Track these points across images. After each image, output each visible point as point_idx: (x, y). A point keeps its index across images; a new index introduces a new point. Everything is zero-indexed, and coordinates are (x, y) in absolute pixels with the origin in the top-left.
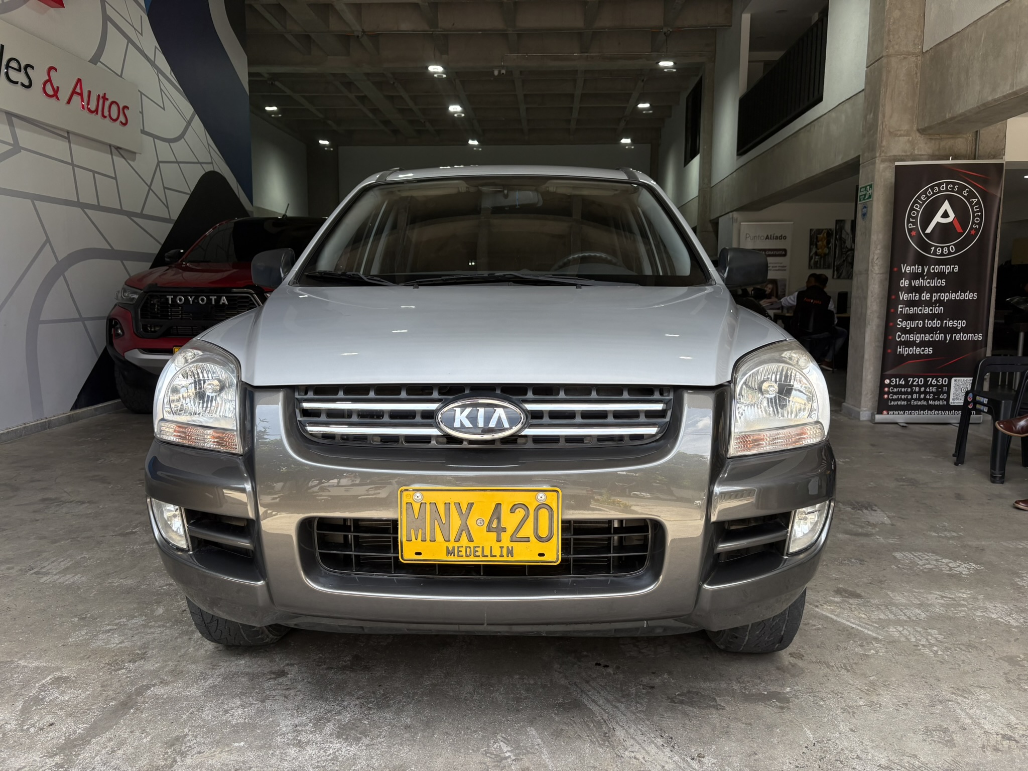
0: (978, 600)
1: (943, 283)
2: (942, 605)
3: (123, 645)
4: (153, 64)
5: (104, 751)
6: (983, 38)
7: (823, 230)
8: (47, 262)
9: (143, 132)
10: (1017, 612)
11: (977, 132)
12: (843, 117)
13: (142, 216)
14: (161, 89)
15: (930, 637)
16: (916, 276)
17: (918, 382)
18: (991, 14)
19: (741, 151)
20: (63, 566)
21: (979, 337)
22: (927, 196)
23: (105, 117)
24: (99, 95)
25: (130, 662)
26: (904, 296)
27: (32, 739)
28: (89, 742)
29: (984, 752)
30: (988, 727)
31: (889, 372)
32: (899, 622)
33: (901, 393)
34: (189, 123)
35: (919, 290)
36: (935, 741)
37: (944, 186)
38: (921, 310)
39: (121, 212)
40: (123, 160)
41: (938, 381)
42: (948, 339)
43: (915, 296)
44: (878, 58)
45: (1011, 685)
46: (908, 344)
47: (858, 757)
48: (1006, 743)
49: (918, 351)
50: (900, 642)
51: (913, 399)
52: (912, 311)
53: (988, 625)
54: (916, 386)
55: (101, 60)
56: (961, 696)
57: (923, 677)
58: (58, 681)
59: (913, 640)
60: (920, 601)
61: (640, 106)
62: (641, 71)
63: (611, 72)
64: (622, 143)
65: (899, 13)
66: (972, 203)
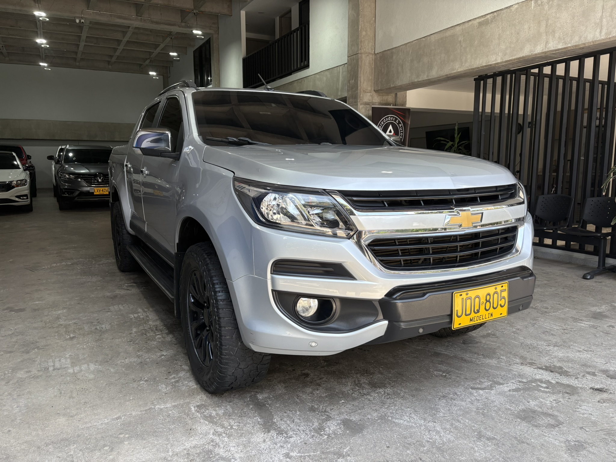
6: (410, 53)
11: (396, 94)
12: (325, 78)
18: (414, 42)
22: (383, 122)
37: (390, 118)
61: (171, 54)
62: (171, 32)
63: (151, 30)
64: (149, 74)
65: (365, 33)
66: (399, 126)
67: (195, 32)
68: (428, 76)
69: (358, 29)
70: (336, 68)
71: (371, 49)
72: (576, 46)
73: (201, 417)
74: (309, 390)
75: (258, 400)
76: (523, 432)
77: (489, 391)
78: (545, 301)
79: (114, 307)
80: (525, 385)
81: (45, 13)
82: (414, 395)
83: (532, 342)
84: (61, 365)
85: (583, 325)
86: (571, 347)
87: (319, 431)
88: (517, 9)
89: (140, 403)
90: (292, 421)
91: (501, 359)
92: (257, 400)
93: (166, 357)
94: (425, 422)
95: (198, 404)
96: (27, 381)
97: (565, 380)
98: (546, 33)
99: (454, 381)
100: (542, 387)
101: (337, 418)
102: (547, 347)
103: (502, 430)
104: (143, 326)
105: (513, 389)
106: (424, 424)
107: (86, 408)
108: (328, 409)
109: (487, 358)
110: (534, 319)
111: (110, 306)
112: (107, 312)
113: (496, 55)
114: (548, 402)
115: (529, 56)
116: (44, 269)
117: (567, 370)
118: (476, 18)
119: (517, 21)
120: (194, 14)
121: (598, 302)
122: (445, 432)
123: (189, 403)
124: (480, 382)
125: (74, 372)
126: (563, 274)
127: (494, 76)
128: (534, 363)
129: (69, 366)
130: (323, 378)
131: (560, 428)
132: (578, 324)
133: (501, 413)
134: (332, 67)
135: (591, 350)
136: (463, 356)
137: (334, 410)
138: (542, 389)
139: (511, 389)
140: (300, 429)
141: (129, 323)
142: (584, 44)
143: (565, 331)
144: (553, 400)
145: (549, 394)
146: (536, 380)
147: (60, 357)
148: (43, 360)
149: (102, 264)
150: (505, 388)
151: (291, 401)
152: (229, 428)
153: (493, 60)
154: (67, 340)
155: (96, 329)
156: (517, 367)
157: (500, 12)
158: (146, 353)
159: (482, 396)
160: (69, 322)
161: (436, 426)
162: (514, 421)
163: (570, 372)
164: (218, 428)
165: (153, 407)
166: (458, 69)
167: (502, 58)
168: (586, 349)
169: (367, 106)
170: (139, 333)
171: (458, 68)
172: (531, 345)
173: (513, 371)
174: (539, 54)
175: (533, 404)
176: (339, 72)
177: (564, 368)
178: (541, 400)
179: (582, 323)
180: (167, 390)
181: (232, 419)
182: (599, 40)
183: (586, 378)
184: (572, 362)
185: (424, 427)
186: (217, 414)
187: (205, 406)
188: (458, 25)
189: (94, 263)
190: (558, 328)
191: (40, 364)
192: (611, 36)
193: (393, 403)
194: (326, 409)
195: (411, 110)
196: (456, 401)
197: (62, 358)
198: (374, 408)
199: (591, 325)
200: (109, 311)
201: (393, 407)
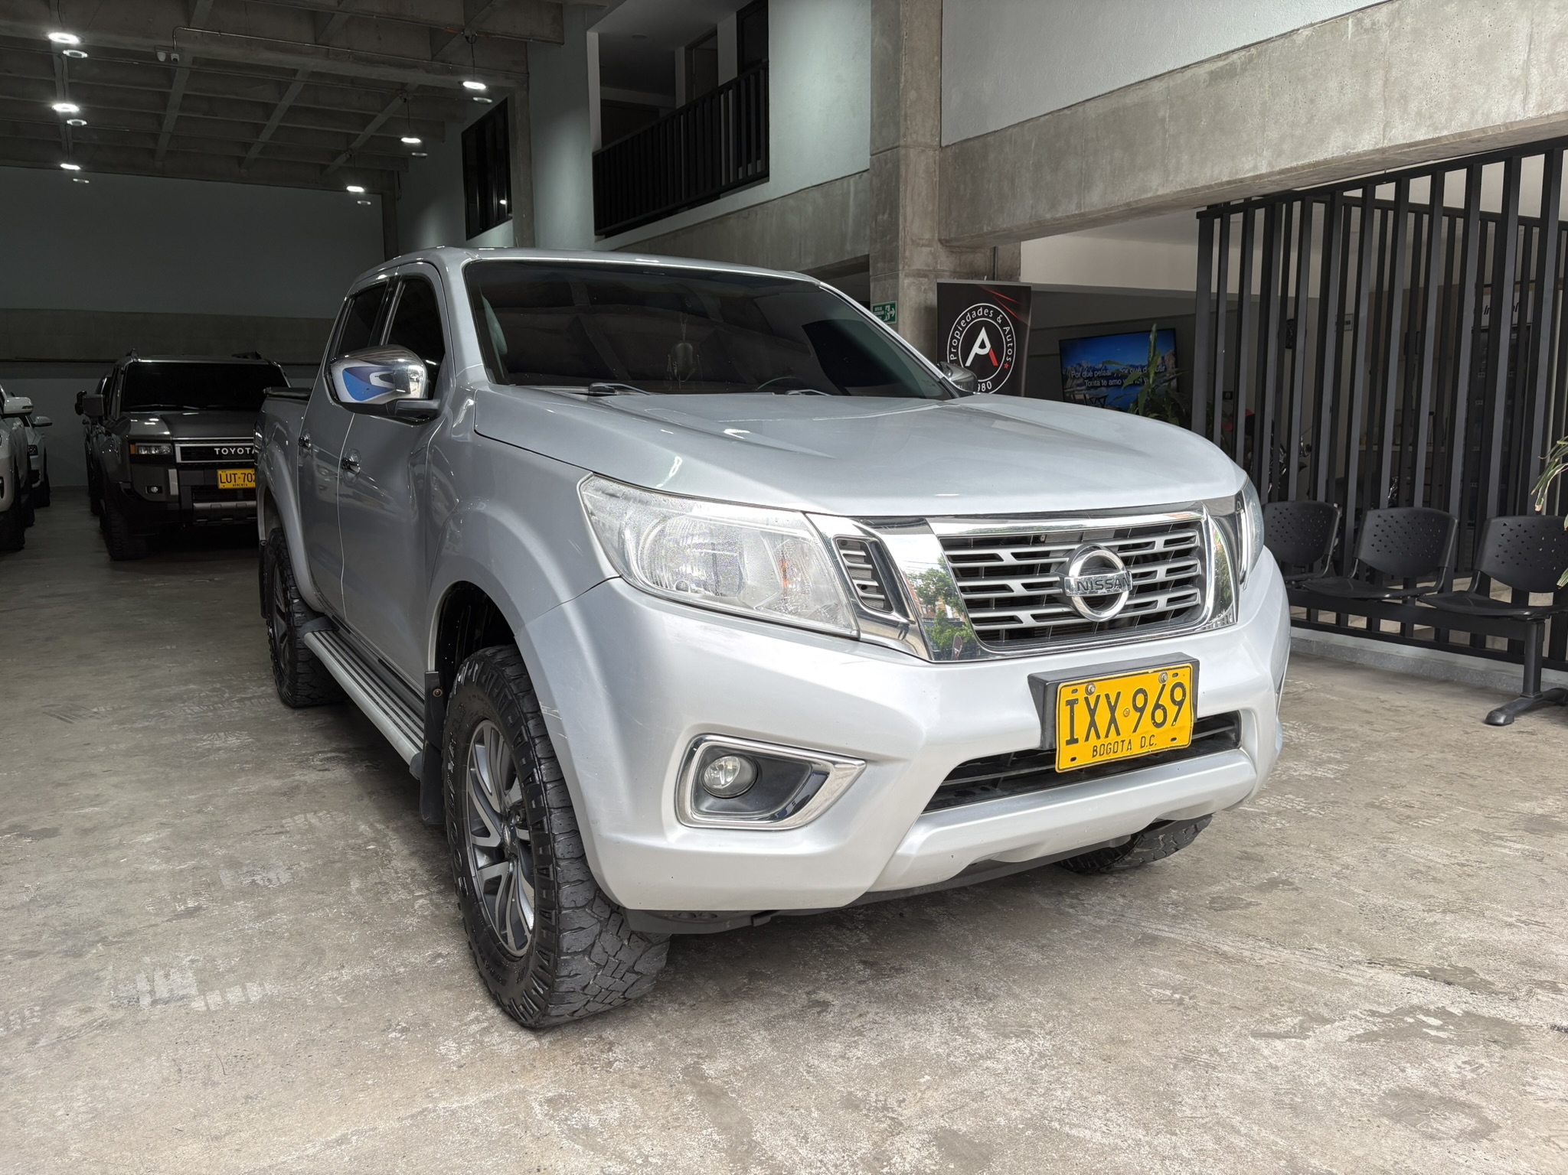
6: (1033, 145)
11: (995, 248)
12: (810, 209)
18: (1042, 119)
19: (602, 231)
22: (966, 322)
37: (980, 311)
44: (891, 146)
61: (405, 140)
62: (403, 85)
63: (353, 81)
64: (348, 191)
65: (915, 95)
66: (1004, 331)
67: (469, 85)
68: (1079, 206)
69: (898, 83)
70: (838, 183)
71: (932, 135)
72: (1461, 135)
73: (563, 1133)
74: (835, 1047)
75: (707, 1078)
76: (1401, 1154)
77: (1299, 1041)
78: (1403, 787)
79: (294, 821)
80: (1389, 1022)
81: (77, 36)
82: (1109, 1057)
83: (1386, 900)
84: (172, 990)
85: (1506, 851)
86: (1487, 913)
87: (876, 1164)
88: (1308, 38)
89: (396, 1096)
90: (803, 1138)
91: (1316, 949)
92: (702, 1080)
93: (448, 961)
94: (1147, 1133)
95: (550, 1094)
96: (85, 1038)
97: (1487, 1008)
98: (1385, 101)
99: (1207, 1015)
100: (1430, 1026)
101: (919, 1128)
102: (1426, 914)
103: (1346, 1152)
104: (378, 872)
105: (1358, 1036)
106: (1147, 1139)
107: (251, 1112)
108: (892, 1102)
109: (1280, 949)
110: (1383, 838)
111: (282, 818)
112: (276, 833)
113: (1255, 155)
114: (1451, 1069)
115: (1342, 158)
116: (97, 716)
117: (1487, 977)
118: (1202, 62)
119: (1310, 70)
120: (467, 38)
121: (1534, 788)
122: (1204, 1161)
123: (523, 1094)
124: (1273, 1016)
125: (208, 1009)
126: (1435, 712)
127: (1247, 207)
128: (1400, 960)
129: (194, 991)
130: (868, 1012)
131: (1492, 1140)
132: (1495, 849)
133: (1336, 1102)
134: (829, 179)
135: (1538, 919)
136: (1218, 945)
137: (907, 1102)
138: (1433, 1033)
139: (1354, 1034)
140: (825, 1160)
141: (339, 865)
142: (1483, 130)
143: (1465, 868)
144: (1463, 1063)
145: (1450, 1047)
146: (1412, 1010)
147: (166, 965)
148: (122, 976)
149: (250, 699)
150: (1339, 1033)
151: (792, 1081)
152: (639, 1161)
153: (1247, 167)
154: (178, 916)
155: (254, 881)
156: (1360, 973)
157: (1265, 46)
158: (395, 950)
159: (1283, 1055)
160: (180, 864)
161: (1179, 1144)
162: (1375, 1125)
163: (1493, 984)
164: (610, 1163)
165: (431, 1106)
166: (1157, 190)
167: (1270, 164)
168: (1524, 918)
169: (921, 279)
170: (369, 895)
171: (1158, 185)
172: (1386, 910)
173: (1352, 983)
174: (1366, 153)
175: (1414, 1075)
176: (849, 192)
177: (1477, 971)
178: (1434, 1062)
179: (1505, 847)
180: (463, 1057)
181: (645, 1134)
182: (1520, 121)
183: (1538, 1000)
184: (1495, 954)
185: (1147, 1147)
186: (604, 1123)
187: (567, 1101)
188: (1156, 77)
189: (227, 695)
190: (1446, 861)
191: (115, 989)
192: (1551, 112)
193: (1058, 1079)
194: (885, 1100)
195: (1032, 289)
196: (1220, 1072)
197: (173, 970)
198: (1012, 1096)
199: (1528, 850)
200: (281, 833)
201: (1059, 1093)
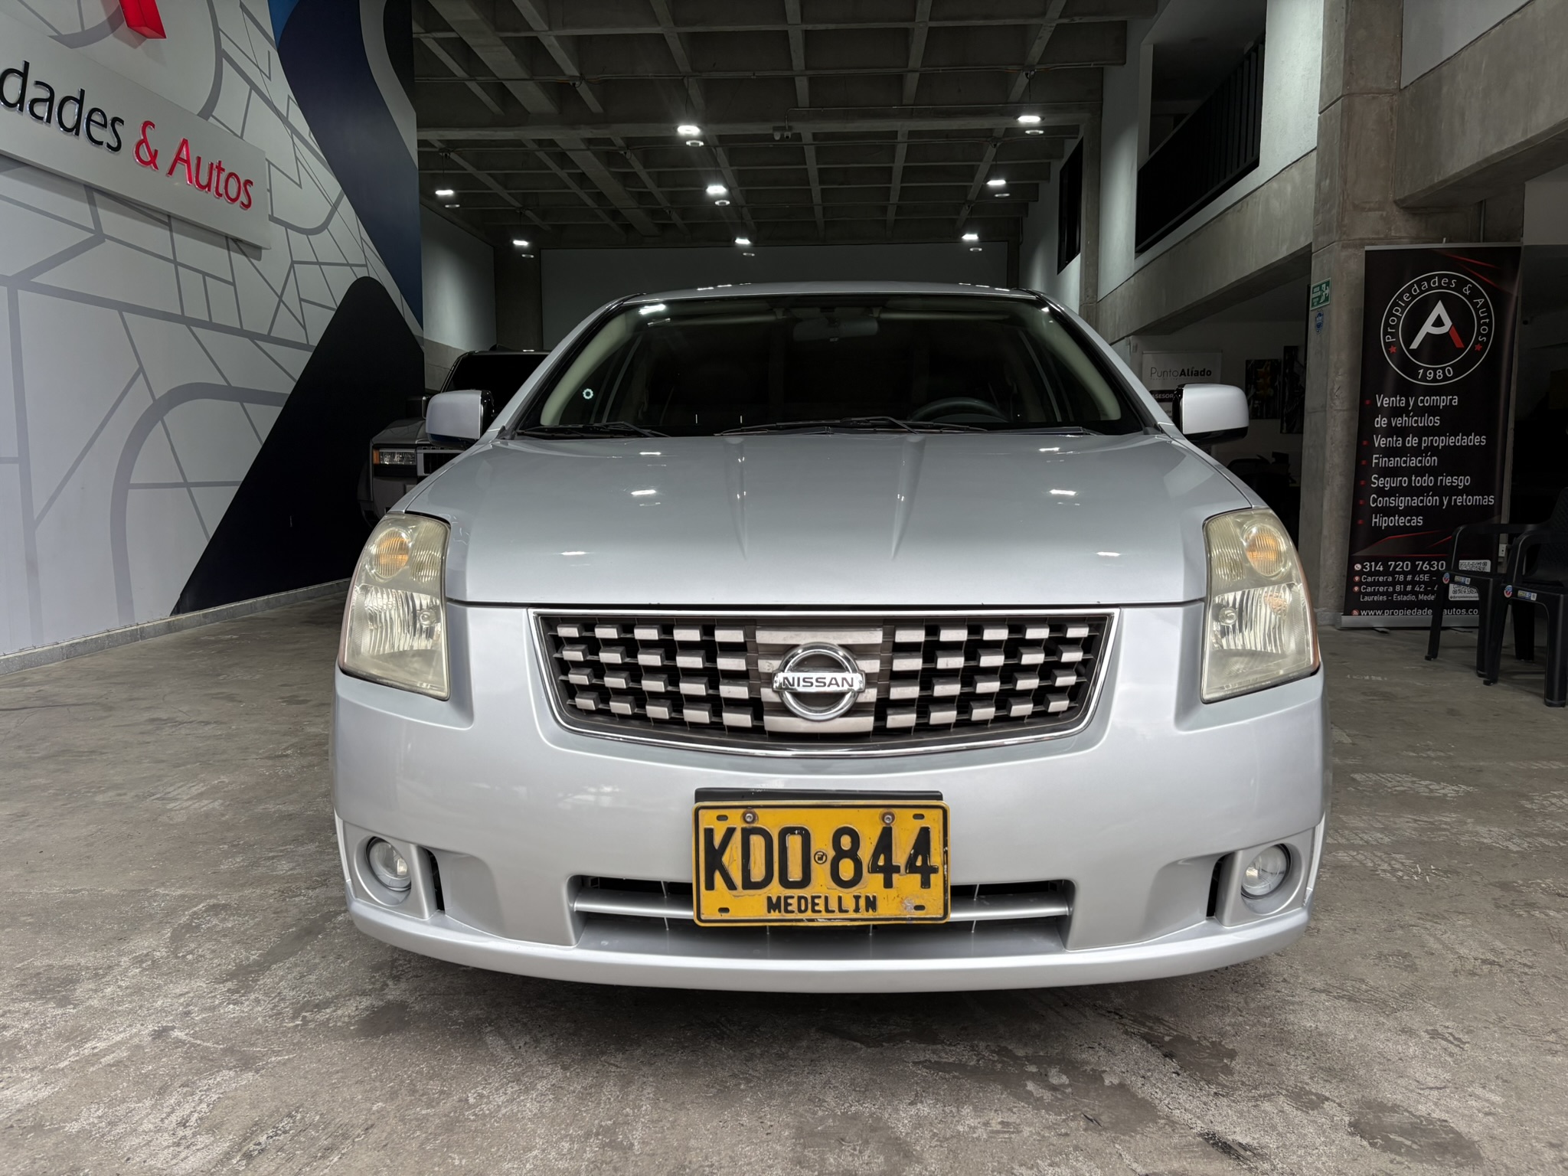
0: (1466, 823)
1: (1436, 421)
2: (1415, 829)
3: (295, 872)
4: (285, 120)
5: (289, 976)
6: (1484, 66)
7: (1264, 361)
8: (139, 402)
9: (272, 218)
10: (1519, 836)
13: (269, 338)
14: (297, 158)
15: (1393, 862)
16: (1396, 412)
17: (1402, 568)
18: (1493, 31)
19: (1140, 247)
20: (194, 791)
21: (1490, 500)
22: (1411, 294)
23: (220, 195)
24: (212, 164)
25: (308, 888)
26: (1380, 442)
27: (191, 966)
28: (269, 968)
29: (1456, 976)
30: (1463, 951)
31: (1358, 554)
32: (1353, 847)
33: (1379, 584)
34: (335, 207)
35: (1403, 432)
36: (1390, 966)
37: (1437, 280)
38: (1405, 462)
39: (241, 332)
40: (244, 257)
41: (1431, 566)
42: (1445, 503)
43: (1397, 441)
44: (1335, 98)
45: (1501, 911)
46: (1388, 512)
47: (1285, 980)
48: (1486, 968)
49: (1402, 521)
50: (1352, 867)
51: (1396, 592)
52: (1393, 462)
53: (1477, 849)
54: (1399, 573)
55: (213, 114)
56: (1431, 921)
57: (1380, 902)
58: (215, 909)
59: (1370, 864)
60: (1383, 824)
61: (993, 183)
63: (946, 134)
64: (964, 240)
65: (1365, 34)
66: (1475, 305)
67: (1024, 120)
71: (1390, 78)
80: (1002, 1062)
97: (1161, 1090)
117: (1238, 1066)
120: (1027, 75)
138: (1032, 1088)
145: (1022, 1105)
163: (1231, 1074)
178: (968, 1110)
